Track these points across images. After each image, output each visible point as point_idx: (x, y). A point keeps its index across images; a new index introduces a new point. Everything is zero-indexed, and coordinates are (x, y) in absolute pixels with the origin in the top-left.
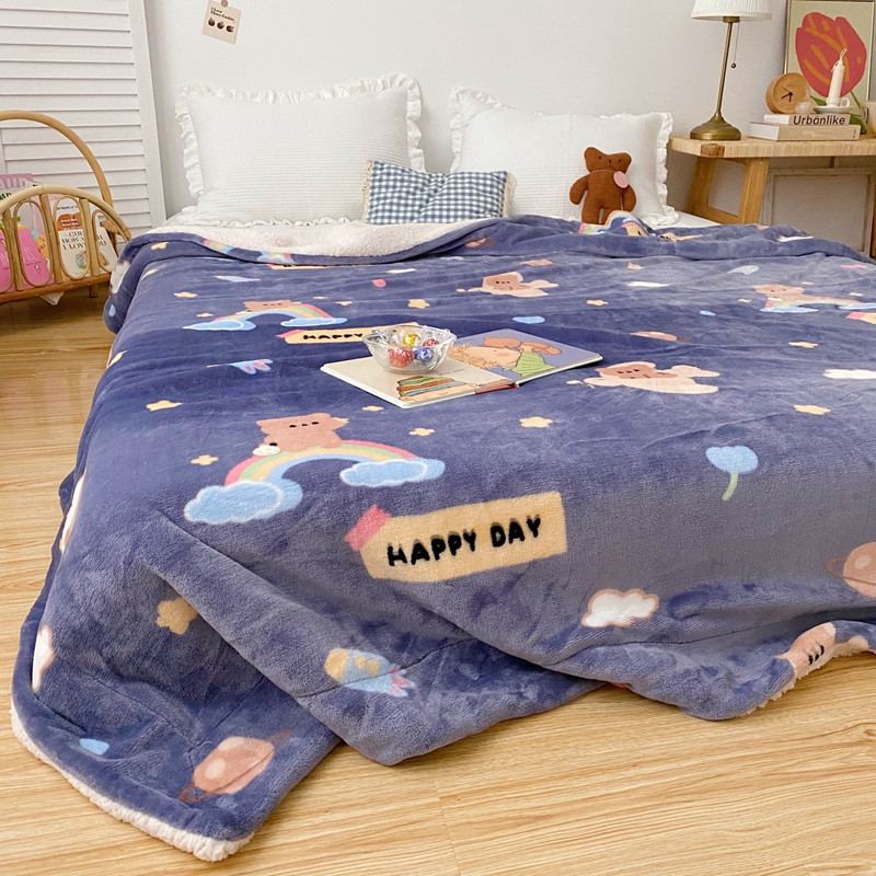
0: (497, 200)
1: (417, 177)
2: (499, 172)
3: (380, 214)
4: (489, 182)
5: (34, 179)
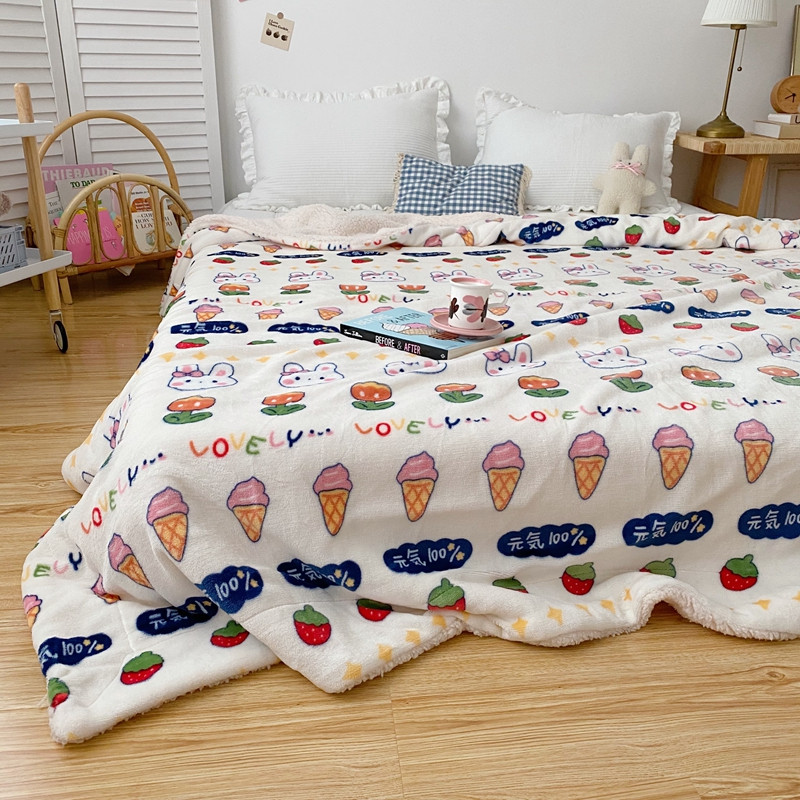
0: (514, 191)
1: (442, 169)
2: (516, 166)
3: (408, 202)
4: (506, 174)
5: (114, 168)
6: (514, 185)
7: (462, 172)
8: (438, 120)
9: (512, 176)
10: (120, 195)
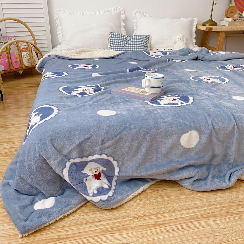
1: (123, 37)
2: (147, 35)
3: (113, 47)
4: (144, 38)
5: (15, 37)
6: (147, 42)
7: (130, 37)
8: (121, 21)
9: (146, 39)
10: (18, 46)
